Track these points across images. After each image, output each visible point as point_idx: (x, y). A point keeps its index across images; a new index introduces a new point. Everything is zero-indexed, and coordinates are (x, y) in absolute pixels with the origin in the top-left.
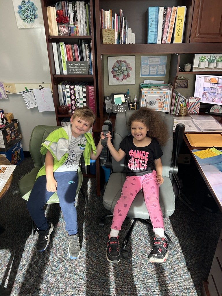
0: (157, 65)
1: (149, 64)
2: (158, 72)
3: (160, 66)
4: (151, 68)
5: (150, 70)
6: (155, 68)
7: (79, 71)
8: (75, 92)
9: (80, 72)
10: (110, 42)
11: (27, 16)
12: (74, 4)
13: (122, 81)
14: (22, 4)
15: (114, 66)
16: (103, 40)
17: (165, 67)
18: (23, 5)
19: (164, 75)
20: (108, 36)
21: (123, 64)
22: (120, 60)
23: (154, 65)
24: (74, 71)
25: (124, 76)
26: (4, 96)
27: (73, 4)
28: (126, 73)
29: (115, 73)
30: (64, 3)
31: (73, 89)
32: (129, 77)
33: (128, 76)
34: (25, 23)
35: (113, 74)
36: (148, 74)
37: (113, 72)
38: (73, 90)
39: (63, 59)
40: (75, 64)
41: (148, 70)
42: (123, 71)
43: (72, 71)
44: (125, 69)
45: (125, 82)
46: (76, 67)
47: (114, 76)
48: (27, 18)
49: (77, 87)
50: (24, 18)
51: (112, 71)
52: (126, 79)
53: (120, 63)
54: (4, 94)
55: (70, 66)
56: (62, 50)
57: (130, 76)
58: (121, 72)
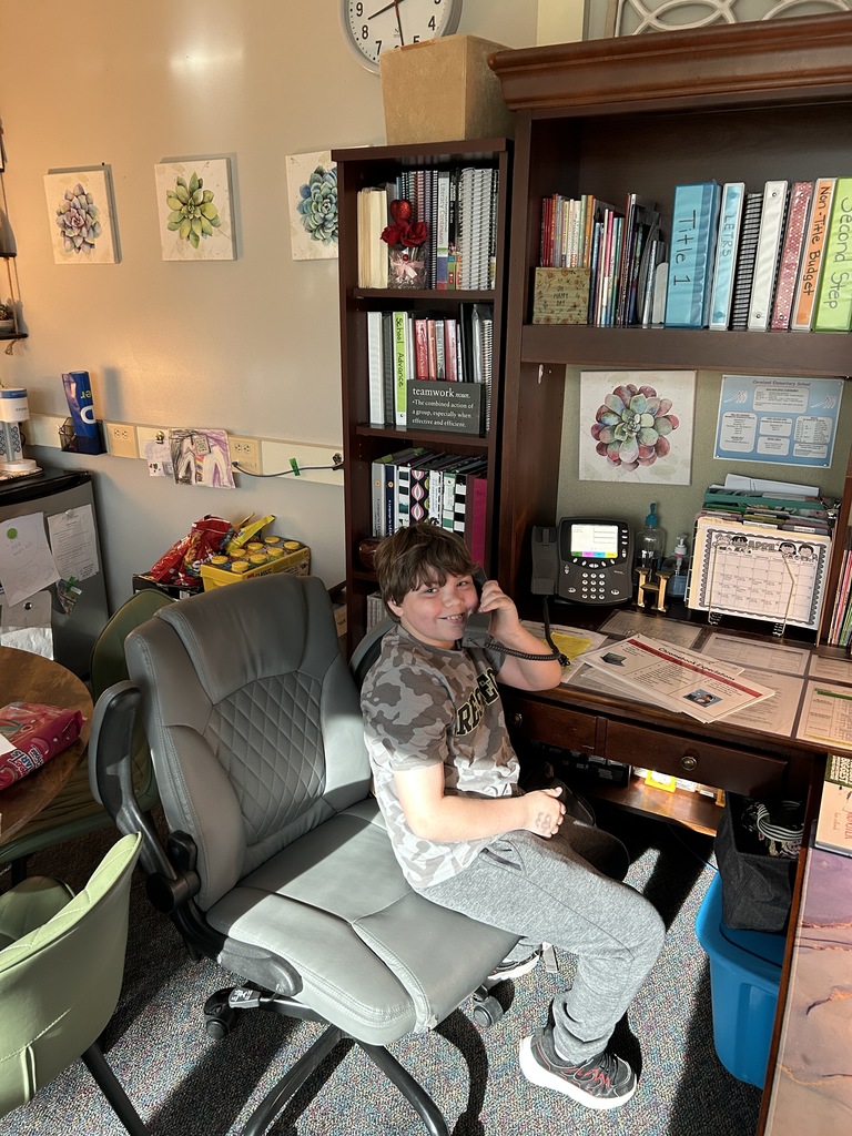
0: (794, 416)
1: (755, 408)
2: (797, 446)
3: (806, 423)
4: (765, 428)
5: (758, 435)
6: (785, 430)
7: (445, 419)
8: (426, 493)
9: (449, 423)
10: (564, 315)
11: (325, 220)
12: (456, 179)
13: (631, 467)
14: (312, 182)
15: (604, 410)
16: (535, 310)
17: (830, 428)
18: (316, 184)
19: (825, 461)
20: (556, 292)
21: (640, 402)
22: (629, 387)
23: (782, 417)
24: (429, 418)
25: (644, 450)
26: (226, 479)
27: (454, 179)
28: (651, 438)
29: (606, 437)
30: (424, 177)
31: (422, 482)
32: (665, 453)
33: (660, 448)
34: (315, 242)
35: (597, 437)
36: (748, 449)
37: (597, 431)
38: (422, 486)
39: (400, 372)
40: (436, 393)
41: (749, 435)
42: (638, 429)
43: (421, 417)
44: (648, 420)
45: (644, 474)
46: (437, 404)
47: (602, 448)
48: (322, 226)
49: (434, 475)
50: (314, 227)
51: (595, 428)
52: (651, 461)
53: (627, 396)
54: (225, 472)
55: (417, 397)
56: (399, 338)
57: (671, 451)
58: (631, 431)
